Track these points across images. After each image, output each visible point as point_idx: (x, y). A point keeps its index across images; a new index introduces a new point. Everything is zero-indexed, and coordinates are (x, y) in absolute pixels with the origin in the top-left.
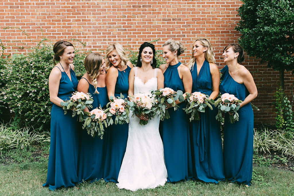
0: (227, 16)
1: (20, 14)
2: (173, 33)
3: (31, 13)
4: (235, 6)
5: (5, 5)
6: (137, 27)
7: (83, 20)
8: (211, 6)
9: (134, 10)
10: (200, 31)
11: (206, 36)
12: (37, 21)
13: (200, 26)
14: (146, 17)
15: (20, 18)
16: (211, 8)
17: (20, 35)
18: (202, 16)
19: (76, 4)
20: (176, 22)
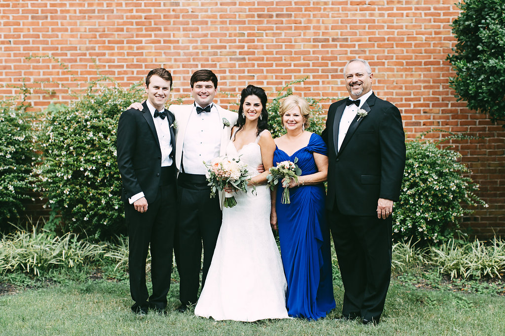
0: (436, 33)
1: (50, 30)
3: (69, 28)
4: (451, 14)
5: (23, 13)
6: (265, 53)
7: (165, 42)
8: (405, 15)
9: (260, 22)
10: (384, 61)
11: (395, 70)
12: (80, 42)
13: (384, 51)
14: (283, 34)
15: (50, 37)
16: (405, 17)
17: (49, 69)
18: (388, 33)
19: (153, 11)
20: (338, 44)
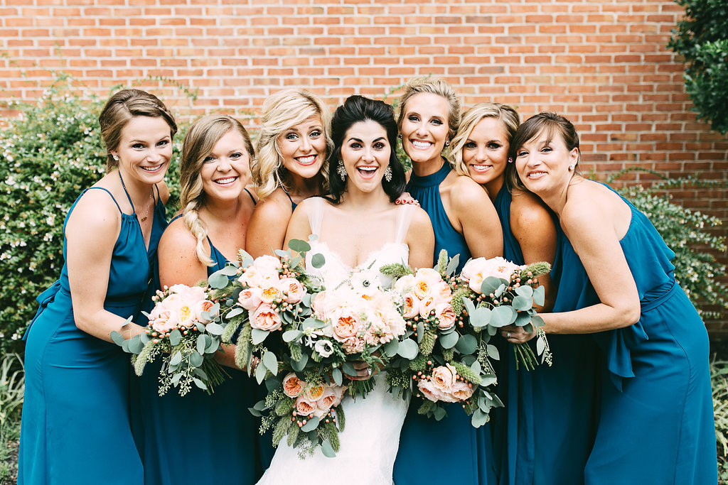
0: (636, 9)
2: (466, 60)
6: (357, 41)
7: (193, 22)
10: (549, 54)
11: (568, 70)
12: (53, 23)
13: (550, 39)
14: (386, 10)
17: (4, 66)
18: (558, 9)
20: (476, 26)
